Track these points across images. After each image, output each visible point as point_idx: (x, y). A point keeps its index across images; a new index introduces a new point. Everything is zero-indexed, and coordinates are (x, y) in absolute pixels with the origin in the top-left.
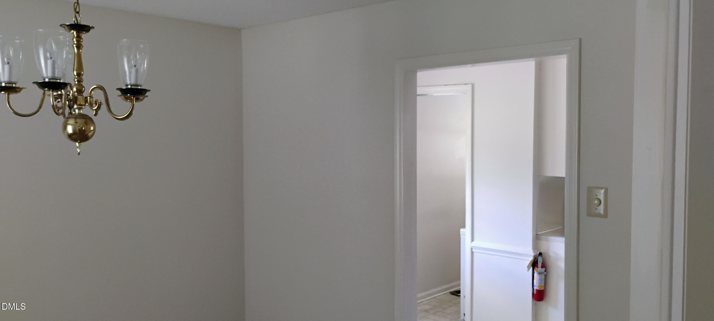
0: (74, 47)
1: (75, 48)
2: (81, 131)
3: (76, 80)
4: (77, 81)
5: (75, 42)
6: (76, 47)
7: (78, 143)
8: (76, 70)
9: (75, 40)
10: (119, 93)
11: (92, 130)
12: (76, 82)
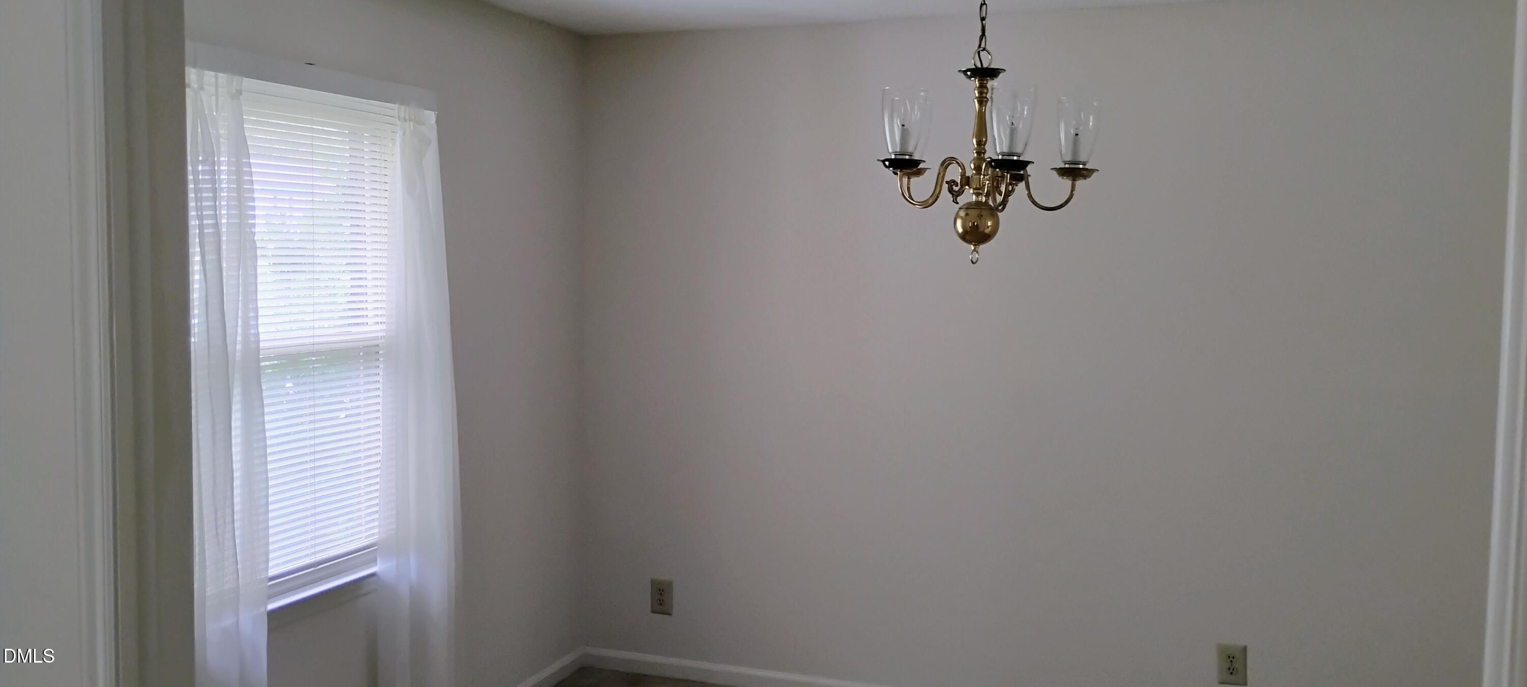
0: (974, 102)
1: (976, 103)
2: (975, 228)
3: (975, 151)
4: (976, 153)
5: (977, 95)
6: (978, 101)
7: (974, 245)
8: (976, 138)
9: (976, 92)
10: (1055, 173)
11: (990, 226)
12: (976, 155)
